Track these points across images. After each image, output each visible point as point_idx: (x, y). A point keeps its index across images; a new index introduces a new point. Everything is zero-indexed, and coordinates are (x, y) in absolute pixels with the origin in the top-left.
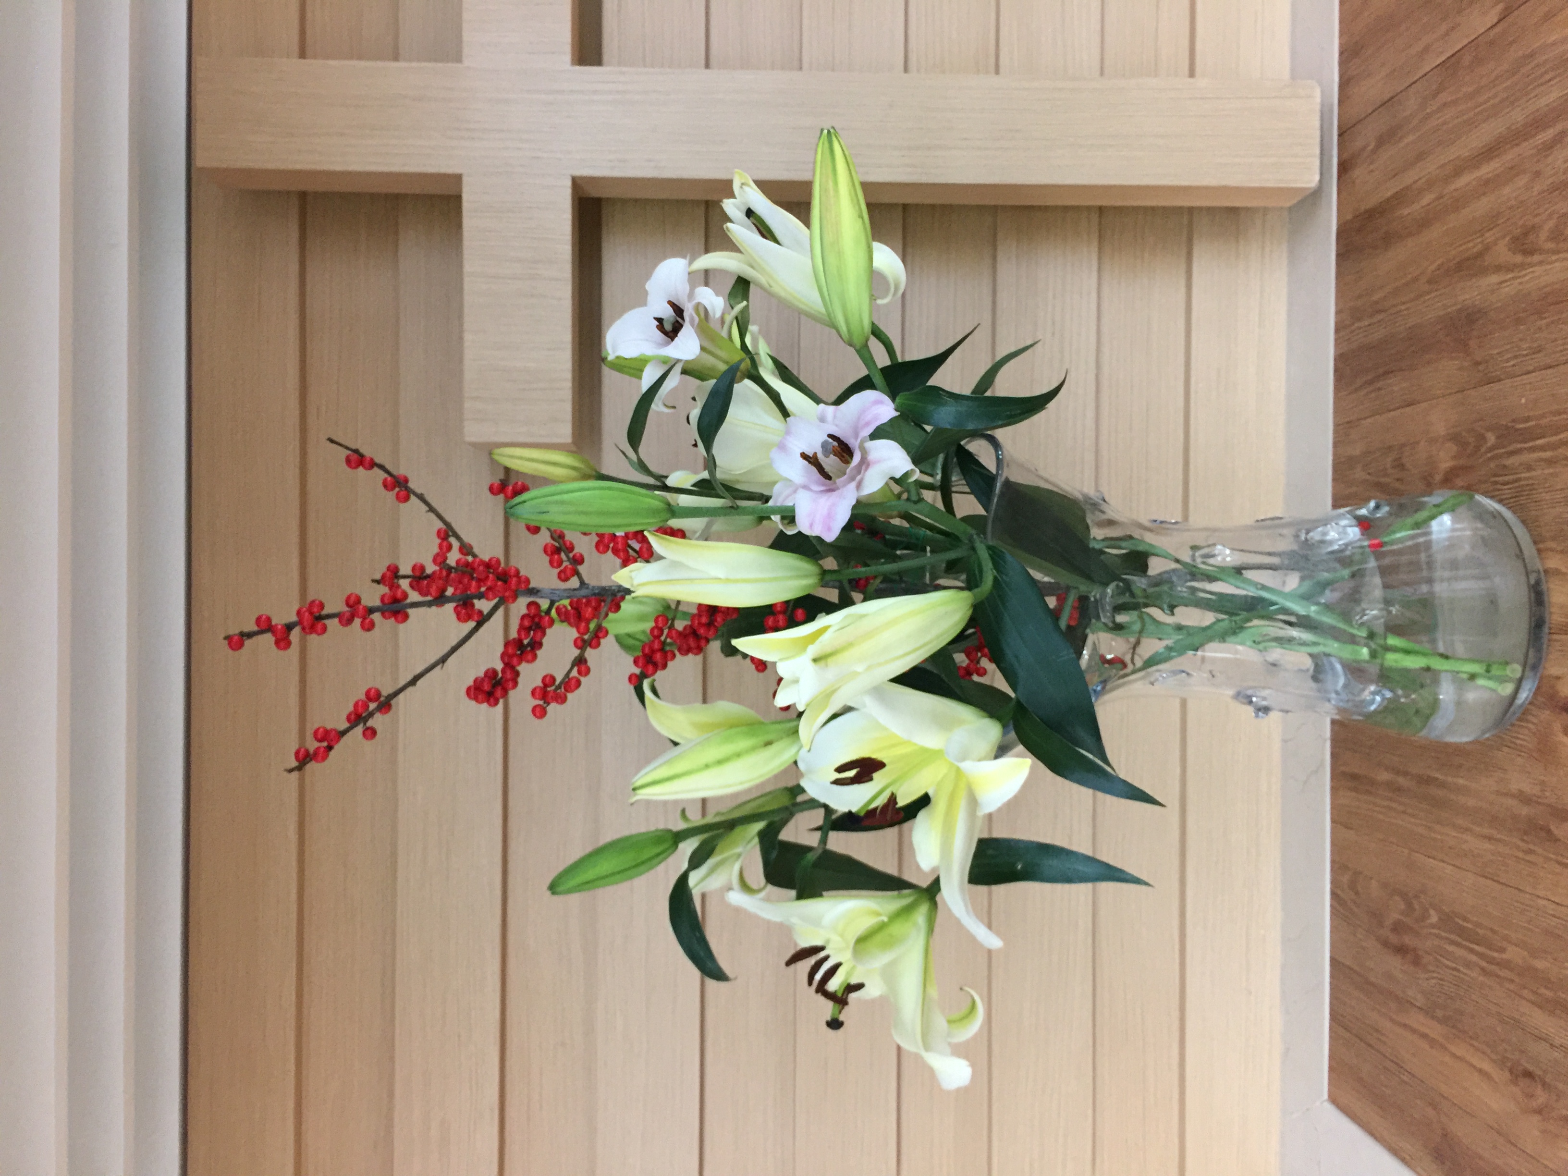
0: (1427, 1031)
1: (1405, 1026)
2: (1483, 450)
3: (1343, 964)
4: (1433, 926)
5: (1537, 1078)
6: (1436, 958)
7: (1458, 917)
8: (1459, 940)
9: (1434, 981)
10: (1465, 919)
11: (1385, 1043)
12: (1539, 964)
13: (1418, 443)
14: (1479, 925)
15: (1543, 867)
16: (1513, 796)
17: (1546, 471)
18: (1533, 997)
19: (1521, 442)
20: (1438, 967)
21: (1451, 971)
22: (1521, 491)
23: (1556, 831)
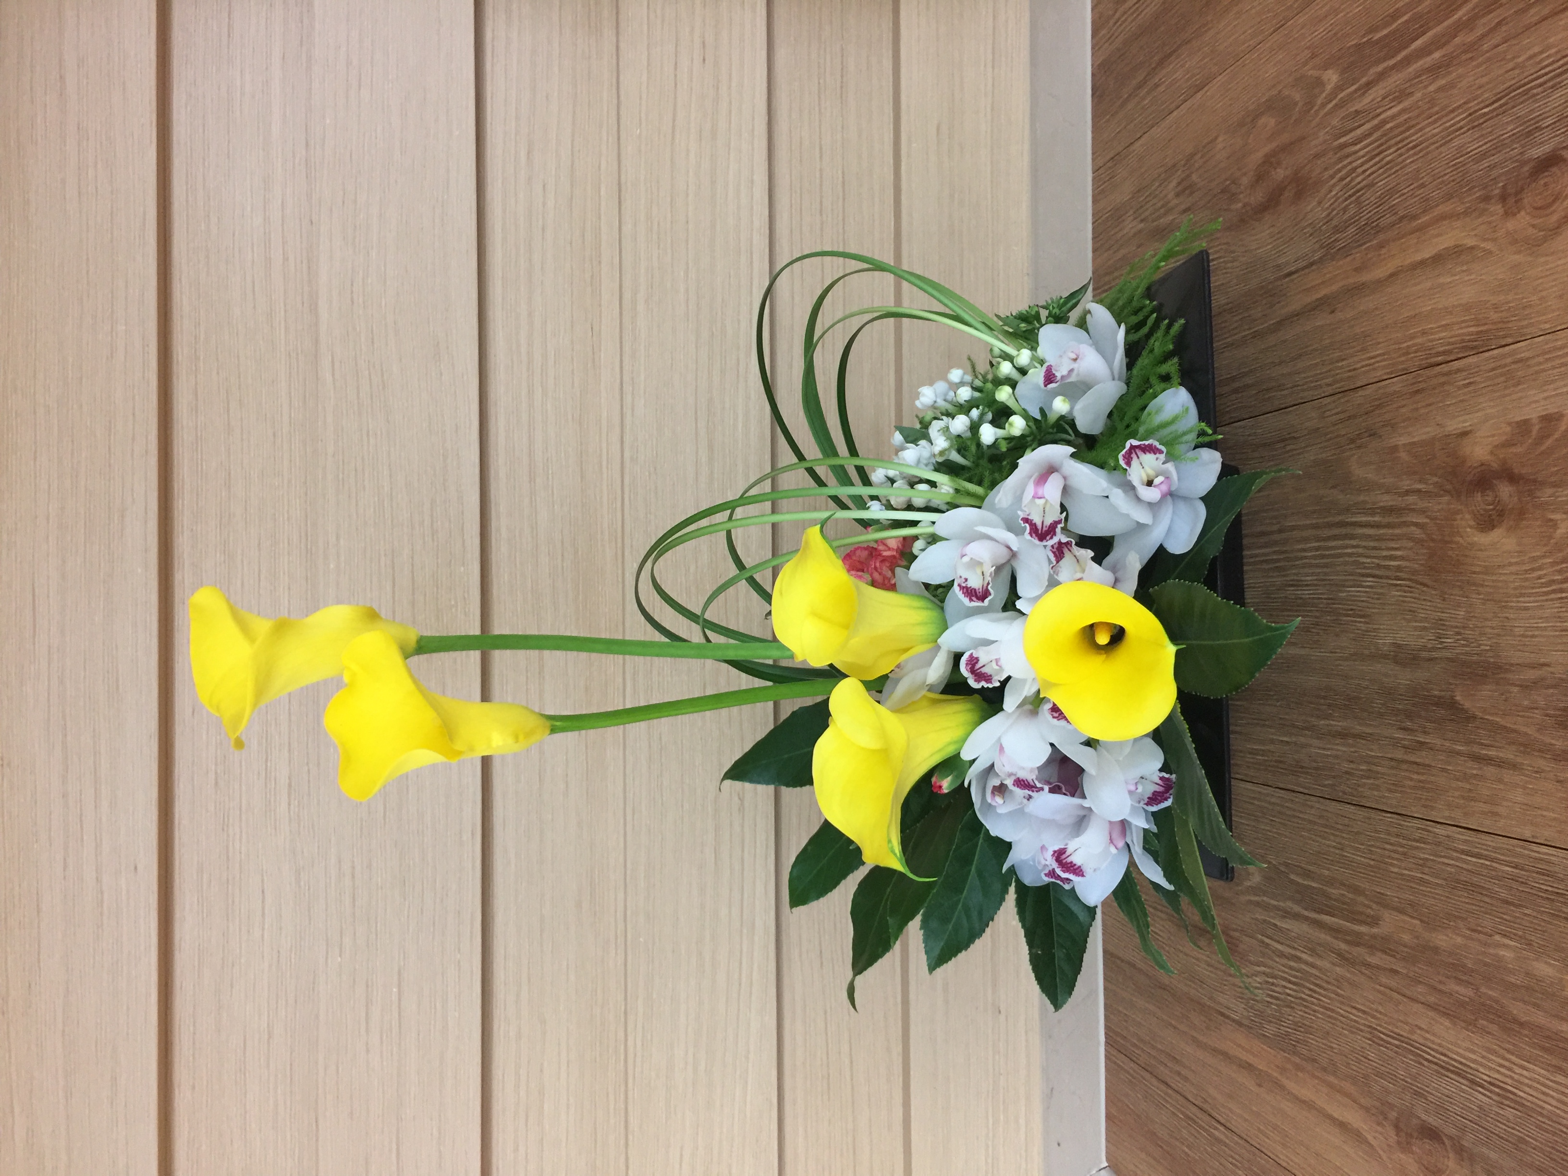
0: (1251, 1059)
1: (1216, 1051)
2: (1319, 101)
3: (1122, 961)
4: (1255, 890)
5: (1444, 1139)
6: (1263, 942)
7: (1297, 874)
8: (1297, 908)
9: (1258, 979)
10: (1307, 874)
11: (1186, 1079)
12: (1441, 939)
13: (1216, 138)
14: (1331, 882)
15: (1444, 770)
16: (1385, 657)
17: (1432, 88)
18: (1432, 999)
19: (1385, 59)
20: (1264, 955)
21: (1285, 961)
22: (1387, 141)
23: (1467, 705)
